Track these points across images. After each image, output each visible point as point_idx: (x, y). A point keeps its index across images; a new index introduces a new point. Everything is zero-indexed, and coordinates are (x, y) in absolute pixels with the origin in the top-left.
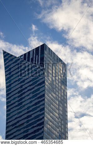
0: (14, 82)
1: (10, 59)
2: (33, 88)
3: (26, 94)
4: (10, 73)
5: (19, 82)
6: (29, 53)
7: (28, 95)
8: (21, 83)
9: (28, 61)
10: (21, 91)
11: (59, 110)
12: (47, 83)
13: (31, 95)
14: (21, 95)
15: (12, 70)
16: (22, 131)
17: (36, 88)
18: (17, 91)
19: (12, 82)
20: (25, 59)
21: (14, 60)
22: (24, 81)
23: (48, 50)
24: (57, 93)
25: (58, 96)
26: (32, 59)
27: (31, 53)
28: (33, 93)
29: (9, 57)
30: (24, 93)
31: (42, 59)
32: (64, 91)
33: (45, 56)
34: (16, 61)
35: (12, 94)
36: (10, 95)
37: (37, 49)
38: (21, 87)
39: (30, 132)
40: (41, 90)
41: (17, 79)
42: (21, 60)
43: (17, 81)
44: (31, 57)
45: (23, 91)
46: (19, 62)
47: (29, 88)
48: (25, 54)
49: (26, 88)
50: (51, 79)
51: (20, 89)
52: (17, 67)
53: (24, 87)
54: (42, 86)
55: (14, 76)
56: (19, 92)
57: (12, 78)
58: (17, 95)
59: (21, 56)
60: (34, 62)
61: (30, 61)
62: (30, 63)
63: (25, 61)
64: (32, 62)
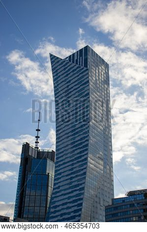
0: (61, 83)
1: (56, 61)
2: (79, 87)
3: (72, 93)
4: (57, 75)
5: (66, 82)
6: (73, 55)
7: (74, 94)
8: (67, 83)
10: (68, 90)
12: (92, 83)
13: (77, 94)
14: (68, 94)
15: (59, 71)
16: (70, 126)
17: (81, 87)
18: (64, 91)
19: (59, 82)
20: (70, 61)
21: (60, 63)
22: (70, 81)
23: (91, 51)
24: (101, 91)
25: (102, 94)
26: (77, 60)
27: (76, 55)
28: (78, 92)
29: (55, 60)
30: (70, 92)
31: (86, 60)
32: (107, 89)
33: (89, 57)
34: (62, 63)
36: (58, 95)
37: (81, 50)
38: (68, 86)
39: (77, 126)
40: (86, 89)
41: (64, 79)
42: (66, 62)
43: (63, 81)
44: (76, 58)
45: (70, 91)
46: (64, 63)
47: (74, 88)
48: (70, 56)
49: (72, 87)
50: (94, 79)
51: (66, 89)
52: (63, 68)
53: (70, 87)
54: (86, 85)
55: (61, 77)
56: (66, 92)
57: (59, 79)
58: (65, 94)
59: (66, 58)
60: (79, 64)
61: (75, 62)
62: (75, 64)
63: (70, 63)
64: (77, 63)
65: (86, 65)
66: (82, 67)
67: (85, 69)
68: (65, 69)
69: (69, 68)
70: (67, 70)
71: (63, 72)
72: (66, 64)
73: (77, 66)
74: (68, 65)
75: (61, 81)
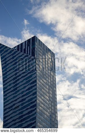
0: (10, 70)
1: (5, 50)
2: (27, 75)
4: (5, 63)
5: (14, 70)
6: (22, 44)
7: (22, 82)
9: (21, 51)
10: (16, 78)
11: (49, 93)
12: (38, 71)
13: (25, 81)
14: (16, 81)
16: (18, 112)
17: (29, 75)
18: (12, 78)
19: (8, 70)
20: (18, 50)
23: (38, 41)
24: (47, 79)
25: (48, 81)
26: (25, 50)
27: (24, 45)
28: (26, 79)
30: (18, 80)
31: (34, 49)
32: (53, 77)
33: (36, 47)
34: (10, 52)
35: (8, 81)
37: (29, 40)
38: (16, 74)
39: (24, 113)
40: (33, 76)
41: (12, 67)
42: (14, 51)
44: (24, 48)
45: (18, 78)
47: (22, 75)
48: (18, 46)
49: (20, 75)
51: (14, 76)
52: (11, 57)
53: (18, 74)
54: (34, 73)
55: (10, 65)
56: (14, 79)
58: (13, 81)
59: (15, 47)
60: (26, 53)
61: (23, 51)
62: (23, 53)
63: (19, 52)
64: (25, 52)
65: (33, 54)
66: (29, 56)
67: (33, 57)
68: (13, 58)
69: (17, 56)
70: (15, 58)
71: (12, 60)
72: (15, 53)
73: (25, 55)
74: (17, 53)
75: (10, 68)
